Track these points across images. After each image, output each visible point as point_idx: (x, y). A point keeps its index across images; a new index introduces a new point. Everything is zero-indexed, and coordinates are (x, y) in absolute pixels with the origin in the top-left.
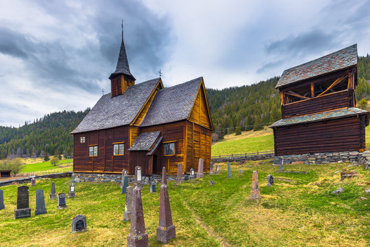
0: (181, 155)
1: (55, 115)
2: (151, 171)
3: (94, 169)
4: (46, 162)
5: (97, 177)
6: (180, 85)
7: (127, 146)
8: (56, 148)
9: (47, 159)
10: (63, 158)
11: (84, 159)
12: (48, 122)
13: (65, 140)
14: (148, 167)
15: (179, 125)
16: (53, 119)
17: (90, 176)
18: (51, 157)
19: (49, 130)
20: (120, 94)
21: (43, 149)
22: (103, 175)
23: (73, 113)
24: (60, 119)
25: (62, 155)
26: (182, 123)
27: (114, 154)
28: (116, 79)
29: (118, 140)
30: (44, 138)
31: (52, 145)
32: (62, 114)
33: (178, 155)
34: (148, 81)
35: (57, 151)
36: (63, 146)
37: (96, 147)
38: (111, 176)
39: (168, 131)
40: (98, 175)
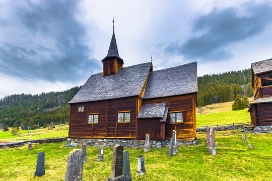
0: (191, 123)
1: (15, 97)
2: (164, 136)
3: (94, 135)
4: (5, 132)
5: (98, 142)
6: (174, 68)
7: (134, 115)
8: (14, 121)
9: (6, 130)
10: (20, 129)
11: (83, 126)
12: (8, 102)
13: (22, 115)
14: (159, 133)
15: (187, 97)
16: (13, 100)
17: (89, 141)
18: (10, 129)
19: (8, 107)
20: (113, 73)
21: (3, 122)
22: (105, 140)
23: (30, 96)
24: (19, 100)
25: (20, 127)
26: (191, 96)
27: (119, 121)
28: (108, 62)
29: (124, 109)
30: (4, 113)
31: (11, 119)
32: (21, 96)
33: (186, 123)
34: (140, 65)
35: (15, 124)
36: (21, 120)
37: (97, 116)
38: (115, 140)
39: (174, 102)
40: (99, 140)
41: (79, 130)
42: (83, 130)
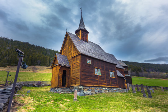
3: (100, 84)
5: (103, 90)
11: (92, 76)
17: (98, 89)
22: (107, 88)
27: (110, 76)
37: (100, 70)
40: (104, 88)
41: (89, 80)
42: (92, 80)
